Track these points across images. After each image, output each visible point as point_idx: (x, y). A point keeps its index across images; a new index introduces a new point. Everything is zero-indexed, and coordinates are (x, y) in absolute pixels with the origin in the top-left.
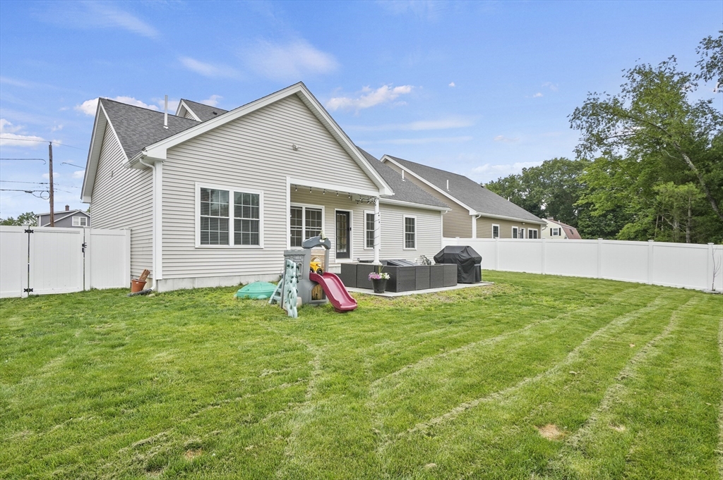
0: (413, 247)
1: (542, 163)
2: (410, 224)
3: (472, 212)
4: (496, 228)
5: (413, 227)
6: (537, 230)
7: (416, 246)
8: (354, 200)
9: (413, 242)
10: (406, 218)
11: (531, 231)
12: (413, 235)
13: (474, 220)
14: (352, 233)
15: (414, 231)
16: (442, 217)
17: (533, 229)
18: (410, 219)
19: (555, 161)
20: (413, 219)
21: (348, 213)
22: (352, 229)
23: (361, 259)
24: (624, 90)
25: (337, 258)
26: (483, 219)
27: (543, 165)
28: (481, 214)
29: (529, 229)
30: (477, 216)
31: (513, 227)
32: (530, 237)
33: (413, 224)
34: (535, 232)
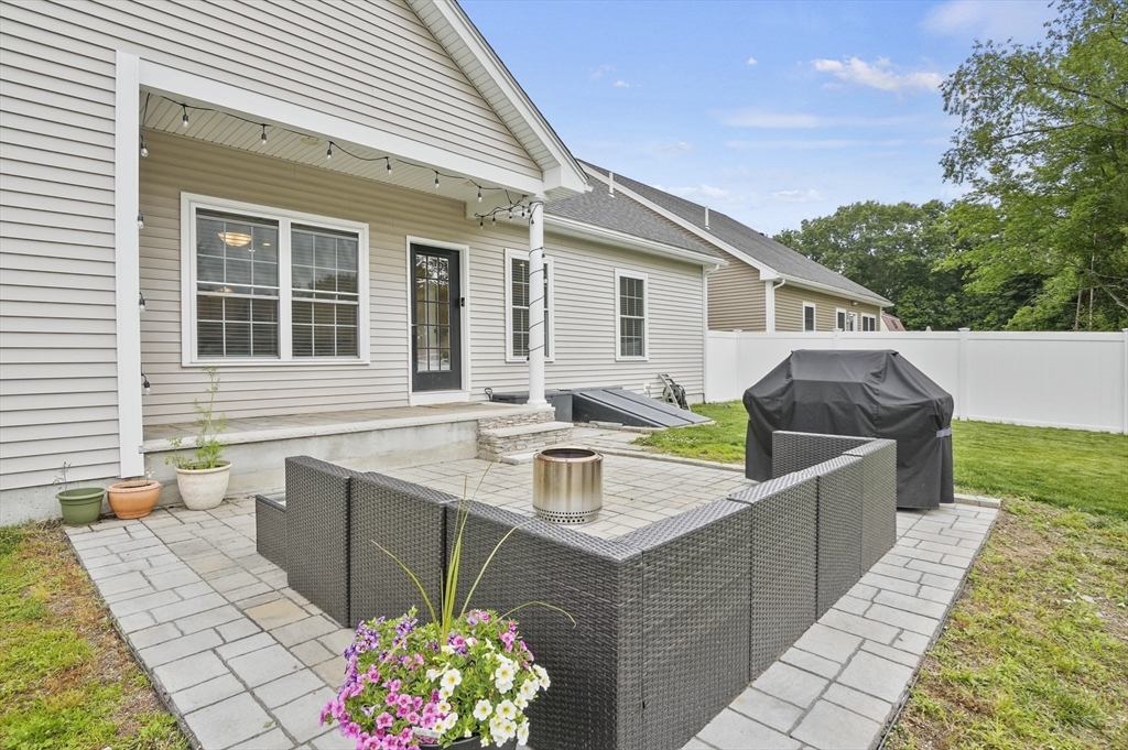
0: (640, 352)
1: (836, 211)
2: (632, 292)
3: (767, 273)
4: (809, 311)
5: (640, 303)
6: (874, 316)
7: (647, 350)
8: (471, 215)
9: (640, 342)
10: (623, 279)
11: (865, 319)
12: (640, 323)
13: (770, 292)
14: (467, 314)
15: (640, 313)
16: (706, 280)
17: (870, 316)
18: (631, 280)
19: (858, 208)
20: (640, 282)
21: (454, 256)
22: (468, 302)
23: (496, 391)
24: (1051, 33)
25: (415, 389)
26: (788, 289)
27: (837, 214)
28: (786, 278)
29: (864, 314)
30: (775, 283)
31: (839, 310)
32: (865, 329)
33: (640, 293)
34: (872, 320)
